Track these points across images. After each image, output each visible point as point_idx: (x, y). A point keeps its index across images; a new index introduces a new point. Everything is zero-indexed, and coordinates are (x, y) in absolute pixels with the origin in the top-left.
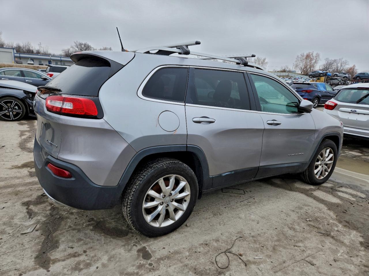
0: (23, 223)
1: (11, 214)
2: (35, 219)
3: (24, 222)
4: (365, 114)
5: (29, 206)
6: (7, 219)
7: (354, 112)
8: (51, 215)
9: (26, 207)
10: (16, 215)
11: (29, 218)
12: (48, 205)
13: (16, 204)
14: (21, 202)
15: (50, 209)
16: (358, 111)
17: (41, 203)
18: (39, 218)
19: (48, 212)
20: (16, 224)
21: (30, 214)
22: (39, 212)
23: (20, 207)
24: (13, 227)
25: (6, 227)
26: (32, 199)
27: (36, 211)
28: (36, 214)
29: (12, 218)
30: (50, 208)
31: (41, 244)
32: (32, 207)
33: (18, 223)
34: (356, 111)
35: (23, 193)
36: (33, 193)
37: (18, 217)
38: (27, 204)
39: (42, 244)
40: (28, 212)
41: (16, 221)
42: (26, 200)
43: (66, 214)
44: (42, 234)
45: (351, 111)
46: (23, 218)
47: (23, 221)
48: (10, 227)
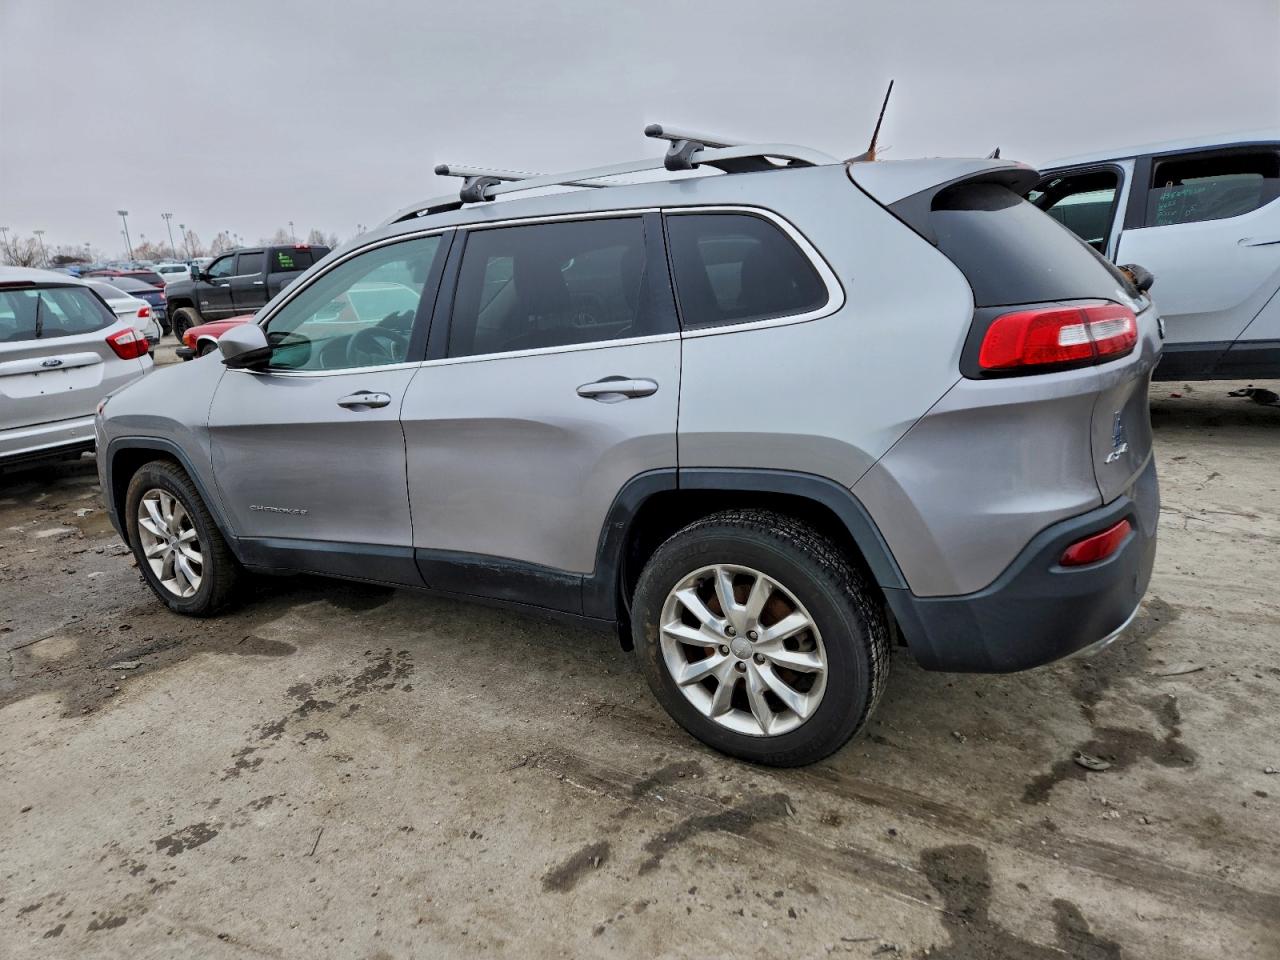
0: (1197, 693)
1: (1234, 735)
2: (1156, 690)
3: (1193, 697)
4: (79, 367)
5: (1168, 740)
6: (1247, 721)
7: (56, 367)
8: (1105, 683)
9: (1178, 740)
10: (1218, 725)
11: (1175, 700)
12: (1102, 715)
13: (1219, 770)
14: (1197, 774)
15: (1100, 699)
16: (67, 359)
17: (1124, 734)
18: (1145, 689)
19: (1112, 693)
20: (1219, 698)
21: (1169, 712)
22: (1139, 707)
23: (1202, 750)
24: (1228, 694)
25: (1248, 700)
26: (1151, 768)
27: (1147, 713)
28: (1151, 704)
29: (1230, 721)
30: (1100, 705)
31: (1158, 635)
32: (1160, 733)
33: (1213, 699)
34: (60, 363)
35: (1187, 819)
36: (1141, 795)
37: (1209, 714)
38: (1174, 754)
39: (1155, 634)
40: (1176, 719)
41: (1217, 707)
42: (1173, 774)
43: (1062, 668)
44: (1150, 650)
45: (45, 364)
46: (1195, 707)
47: (1197, 700)
48: (1237, 697)
